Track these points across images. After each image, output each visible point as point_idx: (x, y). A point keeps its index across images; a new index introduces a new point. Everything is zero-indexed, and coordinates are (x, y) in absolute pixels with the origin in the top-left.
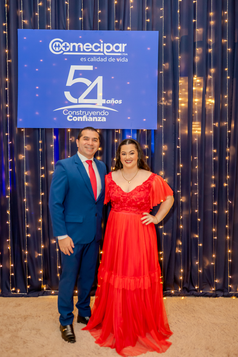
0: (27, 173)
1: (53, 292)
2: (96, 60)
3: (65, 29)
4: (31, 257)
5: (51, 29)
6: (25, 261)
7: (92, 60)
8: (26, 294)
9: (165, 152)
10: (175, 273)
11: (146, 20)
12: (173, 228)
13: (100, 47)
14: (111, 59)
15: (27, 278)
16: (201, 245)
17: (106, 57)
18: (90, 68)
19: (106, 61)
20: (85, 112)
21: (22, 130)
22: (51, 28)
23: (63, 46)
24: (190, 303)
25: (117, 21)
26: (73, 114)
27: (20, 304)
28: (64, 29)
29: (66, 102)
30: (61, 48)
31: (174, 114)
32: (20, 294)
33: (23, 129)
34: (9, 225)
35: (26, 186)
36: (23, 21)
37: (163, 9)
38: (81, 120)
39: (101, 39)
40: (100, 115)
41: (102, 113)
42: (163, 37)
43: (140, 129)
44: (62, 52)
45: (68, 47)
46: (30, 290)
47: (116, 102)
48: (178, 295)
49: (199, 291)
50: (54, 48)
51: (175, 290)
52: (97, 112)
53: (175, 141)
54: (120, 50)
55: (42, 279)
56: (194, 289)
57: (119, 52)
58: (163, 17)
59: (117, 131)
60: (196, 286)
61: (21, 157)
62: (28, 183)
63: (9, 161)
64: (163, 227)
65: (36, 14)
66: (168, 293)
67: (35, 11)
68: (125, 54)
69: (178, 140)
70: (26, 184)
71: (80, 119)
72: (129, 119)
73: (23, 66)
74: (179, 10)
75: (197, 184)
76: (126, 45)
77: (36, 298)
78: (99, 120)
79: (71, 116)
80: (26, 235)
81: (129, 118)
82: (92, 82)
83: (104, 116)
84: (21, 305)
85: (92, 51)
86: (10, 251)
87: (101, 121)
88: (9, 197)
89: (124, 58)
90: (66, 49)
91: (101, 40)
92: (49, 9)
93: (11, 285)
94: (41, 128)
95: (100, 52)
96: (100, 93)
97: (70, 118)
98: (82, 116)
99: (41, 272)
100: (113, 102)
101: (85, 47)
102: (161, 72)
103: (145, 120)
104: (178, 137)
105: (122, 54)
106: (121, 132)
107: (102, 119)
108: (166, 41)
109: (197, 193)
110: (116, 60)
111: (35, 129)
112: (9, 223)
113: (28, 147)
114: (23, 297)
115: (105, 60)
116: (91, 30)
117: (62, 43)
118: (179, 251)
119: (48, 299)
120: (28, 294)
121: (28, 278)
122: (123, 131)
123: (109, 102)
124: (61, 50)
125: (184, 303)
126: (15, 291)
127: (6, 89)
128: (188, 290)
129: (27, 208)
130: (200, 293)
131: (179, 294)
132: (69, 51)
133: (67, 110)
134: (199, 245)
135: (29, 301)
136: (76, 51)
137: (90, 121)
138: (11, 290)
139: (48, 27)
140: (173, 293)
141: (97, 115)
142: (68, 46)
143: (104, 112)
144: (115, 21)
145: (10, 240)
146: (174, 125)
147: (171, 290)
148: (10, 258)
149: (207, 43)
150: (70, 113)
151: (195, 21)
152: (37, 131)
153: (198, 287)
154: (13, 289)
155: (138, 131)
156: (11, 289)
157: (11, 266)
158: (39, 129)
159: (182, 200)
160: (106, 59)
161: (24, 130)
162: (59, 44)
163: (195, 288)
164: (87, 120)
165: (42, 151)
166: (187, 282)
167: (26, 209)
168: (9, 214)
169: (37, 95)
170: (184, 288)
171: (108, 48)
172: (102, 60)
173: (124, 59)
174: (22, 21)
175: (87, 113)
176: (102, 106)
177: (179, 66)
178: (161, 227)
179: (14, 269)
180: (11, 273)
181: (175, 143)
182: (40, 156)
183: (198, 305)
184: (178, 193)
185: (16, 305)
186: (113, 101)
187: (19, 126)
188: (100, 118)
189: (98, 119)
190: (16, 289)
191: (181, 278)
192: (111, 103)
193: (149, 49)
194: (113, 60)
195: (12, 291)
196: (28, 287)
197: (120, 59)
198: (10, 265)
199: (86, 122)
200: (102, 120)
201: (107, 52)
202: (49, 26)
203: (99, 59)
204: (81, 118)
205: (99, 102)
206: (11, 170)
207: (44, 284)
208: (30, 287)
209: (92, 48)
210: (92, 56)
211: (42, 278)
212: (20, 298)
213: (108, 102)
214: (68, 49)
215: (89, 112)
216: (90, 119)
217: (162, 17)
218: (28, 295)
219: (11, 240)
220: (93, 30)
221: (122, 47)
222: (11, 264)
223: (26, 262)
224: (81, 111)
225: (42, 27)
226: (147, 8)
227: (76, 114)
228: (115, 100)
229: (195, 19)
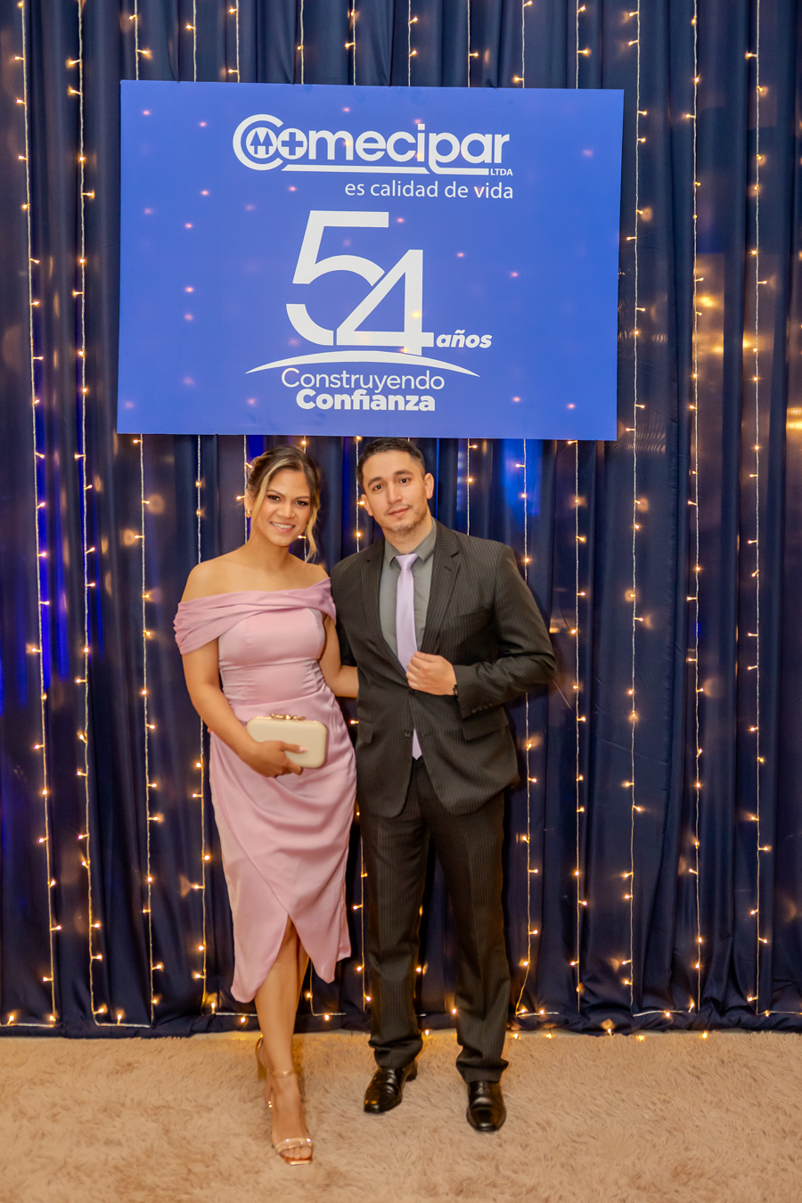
0: (150, 596)
1: (243, 1020)
2: (401, 191)
3: (292, 81)
4: (165, 893)
5: (241, 81)
6: (144, 911)
7: (385, 192)
8: (147, 1026)
9: (642, 517)
10: (674, 949)
11: (578, 52)
12: (668, 788)
13: (414, 147)
14: (454, 188)
15: (152, 969)
16: (766, 849)
17: (436, 182)
18: (379, 220)
19: (436, 194)
20: (359, 378)
21: (136, 441)
22: (239, 77)
23: (282, 142)
24: (735, 1055)
25: (476, 55)
26: (318, 386)
27: (129, 1065)
28: (288, 81)
29: (294, 342)
30: (277, 149)
31: (675, 385)
32: (123, 1025)
33: (138, 437)
34: (87, 783)
35: (148, 642)
36: (139, 54)
37: (638, 13)
38: (348, 407)
39: (418, 117)
40: (413, 387)
41: (423, 382)
42: (639, 112)
43: (555, 437)
44: (278, 162)
45: (300, 144)
46: (161, 1014)
47: (473, 341)
48: (686, 1024)
49: (759, 1012)
50: (251, 149)
51: (674, 1009)
52: (404, 378)
53: (678, 481)
54: (486, 157)
55: (203, 974)
56: (741, 1002)
57: (482, 165)
58: (637, 41)
59: (475, 447)
60: (748, 994)
61: (130, 538)
62: (153, 633)
63: (86, 553)
64: (633, 784)
65: (189, 27)
66: (651, 1020)
67: (183, 15)
68: (503, 172)
69: (689, 478)
70: (147, 634)
71: (343, 402)
72: (517, 404)
73: (138, 211)
74: (695, 17)
75: (757, 635)
76: (507, 138)
77: (184, 1039)
78: (411, 407)
79: (313, 393)
80: (149, 819)
81: (517, 399)
82: (387, 268)
83: (430, 392)
84: (136, 1065)
85: (387, 160)
86: (89, 874)
87: (416, 408)
88: (84, 683)
89: (500, 184)
90: (292, 152)
91: (417, 121)
92: (232, 11)
93: (92, 994)
94: (201, 436)
95: (413, 162)
96: (414, 312)
97: (307, 399)
98: (350, 392)
99: (201, 948)
100: (459, 341)
101: (361, 145)
102: (629, 239)
103: (571, 406)
104: (690, 466)
105: (494, 172)
106: (488, 447)
107: (420, 401)
108: (646, 126)
109: (756, 667)
110: (471, 193)
111: (179, 439)
112: (86, 775)
113: (155, 504)
114: (139, 1039)
115: (432, 191)
116: (382, 85)
117: (277, 131)
118: (691, 871)
119: (229, 1042)
120: (154, 1025)
121: (154, 971)
122: (497, 445)
123: (446, 341)
124: (277, 154)
125: (714, 1055)
126: (108, 1018)
127: (75, 293)
128: (722, 1008)
129: (153, 720)
130: (762, 1019)
131: (691, 1020)
132: (305, 160)
133: (298, 372)
134: (759, 849)
135: (160, 1052)
136: (329, 158)
137: (377, 408)
138: (95, 1013)
139: (228, 74)
140: (669, 1021)
141: (403, 387)
142: (302, 142)
143: (427, 379)
144: (470, 55)
145: (88, 835)
146: (675, 425)
147: (663, 1010)
148: (90, 898)
149: (794, 136)
150: (308, 381)
151: (751, 58)
152: (188, 446)
153: (756, 998)
154: (102, 1010)
155: (546, 445)
156: (93, 1009)
157: (93, 928)
158: (194, 438)
159: (702, 690)
160: (436, 188)
161: (141, 442)
162: (267, 133)
163: (746, 1001)
164: (366, 407)
165: (204, 516)
166: (718, 979)
167: (147, 725)
168: (86, 742)
169: (189, 317)
170: (705, 1002)
171: (444, 148)
172: (422, 192)
173: (500, 189)
174: (137, 50)
175: (366, 382)
176: (423, 355)
177: (695, 217)
178: (627, 784)
179: (105, 941)
180: (94, 954)
181: (678, 488)
182: (199, 535)
183: (764, 1060)
184: (687, 665)
185: (118, 1068)
186: (460, 339)
187: (122, 429)
188: (414, 399)
189: (407, 402)
190: (111, 1008)
191: (698, 966)
192: (454, 345)
193: (588, 153)
194: (462, 192)
195: (97, 1015)
196: (155, 1001)
197: (485, 189)
198: (91, 926)
199: (362, 415)
200: (422, 407)
201: (440, 164)
202: (231, 71)
203: (412, 187)
204: (346, 397)
205: (412, 341)
206: (93, 585)
207: (210, 992)
208: (162, 1002)
209: (385, 150)
210: (387, 178)
211: (205, 970)
212: (127, 1040)
213: (444, 341)
214: (300, 152)
215: (376, 377)
216: (378, 403)
217: (636, 44)
218: (154, 1032)
219: (90, 837)
220: (391, 85)
221: (494, 145)
222: (93, 923)
223: (147, 913)
224: (345, 375)
225: (208, 74)
226: (583, 9)
227: (327, 386)
228: (466, 335)
229: (751, 48)
